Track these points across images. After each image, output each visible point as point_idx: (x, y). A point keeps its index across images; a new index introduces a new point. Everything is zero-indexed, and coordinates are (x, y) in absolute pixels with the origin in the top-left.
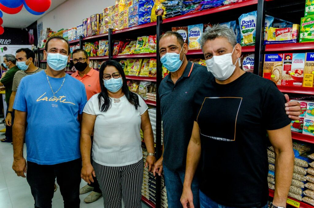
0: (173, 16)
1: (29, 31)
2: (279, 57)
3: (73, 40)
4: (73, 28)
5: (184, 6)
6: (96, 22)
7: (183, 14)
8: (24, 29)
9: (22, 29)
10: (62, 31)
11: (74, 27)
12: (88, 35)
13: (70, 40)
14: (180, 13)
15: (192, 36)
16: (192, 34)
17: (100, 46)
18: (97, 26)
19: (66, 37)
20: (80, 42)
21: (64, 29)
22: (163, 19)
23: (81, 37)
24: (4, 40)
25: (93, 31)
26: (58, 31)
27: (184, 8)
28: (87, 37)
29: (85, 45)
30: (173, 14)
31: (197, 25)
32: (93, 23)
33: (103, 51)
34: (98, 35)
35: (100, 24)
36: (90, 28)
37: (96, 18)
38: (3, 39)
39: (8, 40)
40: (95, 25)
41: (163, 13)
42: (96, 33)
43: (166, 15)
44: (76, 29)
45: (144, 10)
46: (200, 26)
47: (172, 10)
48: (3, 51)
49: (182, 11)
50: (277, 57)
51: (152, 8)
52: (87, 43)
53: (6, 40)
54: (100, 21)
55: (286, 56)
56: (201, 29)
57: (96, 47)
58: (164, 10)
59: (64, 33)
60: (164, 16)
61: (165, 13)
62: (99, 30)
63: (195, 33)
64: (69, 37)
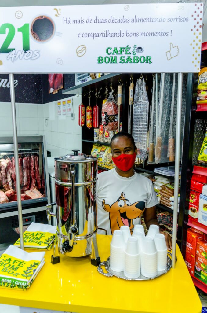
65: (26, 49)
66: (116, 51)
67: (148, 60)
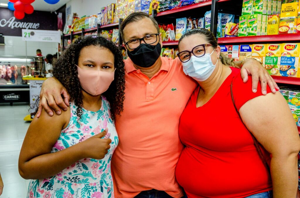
0: (163, 10)
1: (58, 14)
2: (226, 48)
3: (92, 27)
4: (93, 16)
5: (172, 1)
6: (111, 11)
7: (170, 8)
8: (54, 13)
9: (51, 13)
10: (84, 18)
11: (95, 15)
12: (104, 24)
13: (90, 27)
14: (168, 7)
15: (178, 28)
16: (178, 26)
17: (113, 34)
18: (111, 15)
19: (87, 24)
20: (98, 30)
21: (87, 16)
22: (158, 12)
23: (99, 25)
24: (32, 24)
25: (108, 20)
26: (81, 18)
27: (172, 3)
28: (103, 25)
29: (102, 33)
30: (164, 8)
31: (183, 19)
32: (109, 12)
33: (115, 39)
34: (112, 23)
35: (114, 14)
36: (106, 17)
37: (111, 7)
38: (31, 22)
39: (37, 24)
40: (110, 14)
41: (157, 7)
42: (111, 21)
43: (159, 9)
44: (96, 16)
45: (145, 3)
46: (185, 20)
47: (163, 5)
48: (31, 36)
49: (170, 7)
50: (224, 48)
51: (150, 2)
52: (104, 31)
53: (35, 24)
54: (114, 10)
55: (229, 47)
56: (185, 22)
57: (111, 35)
58: (159, 4)
59: (85, 20)
60: (158, 10)
61: (159, 7)
62: (113, 19)
63: (181, 26)
64: (90, 24)
65: (29, 36)
66: (46, 38)
67: (52, 40)
